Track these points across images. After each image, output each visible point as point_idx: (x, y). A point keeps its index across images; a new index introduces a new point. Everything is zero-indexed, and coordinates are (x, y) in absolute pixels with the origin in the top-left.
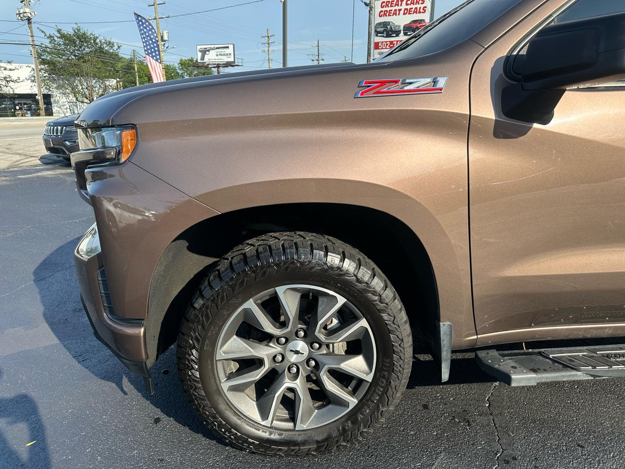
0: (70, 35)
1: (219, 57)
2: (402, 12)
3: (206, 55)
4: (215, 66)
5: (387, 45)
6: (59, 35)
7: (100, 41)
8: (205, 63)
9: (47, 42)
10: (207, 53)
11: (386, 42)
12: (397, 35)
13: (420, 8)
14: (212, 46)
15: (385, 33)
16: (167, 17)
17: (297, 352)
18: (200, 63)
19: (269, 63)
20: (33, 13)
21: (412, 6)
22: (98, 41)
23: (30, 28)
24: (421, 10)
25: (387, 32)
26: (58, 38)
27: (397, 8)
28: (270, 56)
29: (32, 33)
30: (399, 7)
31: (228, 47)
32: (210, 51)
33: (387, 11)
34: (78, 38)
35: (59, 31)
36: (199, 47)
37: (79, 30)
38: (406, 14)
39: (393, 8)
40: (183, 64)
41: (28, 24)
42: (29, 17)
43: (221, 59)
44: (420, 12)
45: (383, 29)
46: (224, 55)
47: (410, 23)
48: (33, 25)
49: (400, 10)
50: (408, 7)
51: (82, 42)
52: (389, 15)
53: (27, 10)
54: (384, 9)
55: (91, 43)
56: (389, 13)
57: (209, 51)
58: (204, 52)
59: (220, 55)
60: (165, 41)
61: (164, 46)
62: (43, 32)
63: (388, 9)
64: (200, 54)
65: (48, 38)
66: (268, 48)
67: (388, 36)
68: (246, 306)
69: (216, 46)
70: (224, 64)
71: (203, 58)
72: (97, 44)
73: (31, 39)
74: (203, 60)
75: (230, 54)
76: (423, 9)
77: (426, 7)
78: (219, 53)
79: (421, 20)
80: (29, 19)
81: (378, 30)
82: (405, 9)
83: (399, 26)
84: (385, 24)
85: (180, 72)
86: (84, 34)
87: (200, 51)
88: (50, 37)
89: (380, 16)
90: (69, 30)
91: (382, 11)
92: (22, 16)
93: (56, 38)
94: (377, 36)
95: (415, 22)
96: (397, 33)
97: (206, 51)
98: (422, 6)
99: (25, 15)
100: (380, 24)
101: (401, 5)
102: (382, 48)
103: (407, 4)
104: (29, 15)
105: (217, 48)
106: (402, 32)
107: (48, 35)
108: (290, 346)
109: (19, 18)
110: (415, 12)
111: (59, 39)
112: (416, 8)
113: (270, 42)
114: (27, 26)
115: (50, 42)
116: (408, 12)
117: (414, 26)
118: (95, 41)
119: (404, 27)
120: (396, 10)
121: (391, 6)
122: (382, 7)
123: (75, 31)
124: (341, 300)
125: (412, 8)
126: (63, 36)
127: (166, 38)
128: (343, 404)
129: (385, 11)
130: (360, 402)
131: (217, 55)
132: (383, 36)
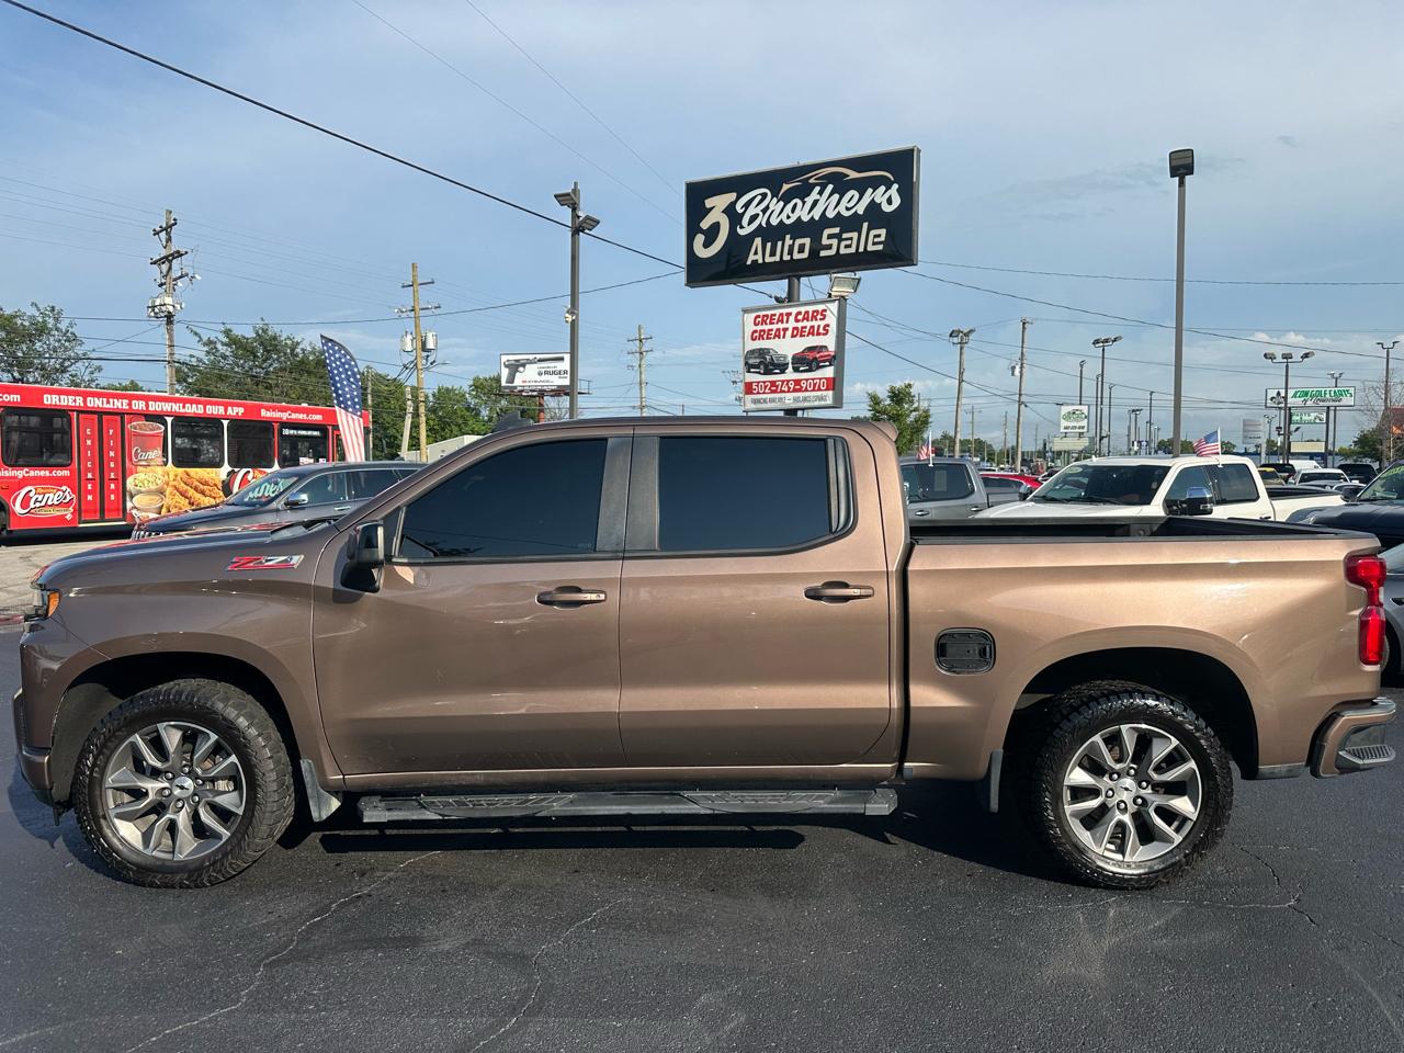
0: (247, 339)
1: (544, 377)
2: (789, 333)
3: (517, 374)
4: (535, 393)
5: (766, 387)
6: (226, 340)
7: (303, 350)
8: (515, 387)
9: (201, 352)
10: (521, 369)
11: (764, 382)
12: (783, 372)
13: (819, 326)
14: (531, 357)
15: (762, 367)
16: (436, 308)
17: (182, 788)
18: (506, 388)
19: (641, 389)
20: (178, 307)
21: (805, 323)
22: (298, 350)
23: (170, 332)
24: (821, 331)
25: (766, 366)
26: (223, 344)
27: (780, 326)
28: (643, 376)
29: (171, 339)
30: (785, 325)
31: (562, 359)
32: (527, 366)
33: (764, 331)
34: (262, 344)
35: (227, 333)
36: (504, 358)
37: (265, 331)
38: (796, 336)
39: (774, 327)
40: (478, 386)
41: (167, 324)
42: (169, 312)
43: (548, 381)
44: (819, 334)
45: (758, 361)
46: (554, 373)
47: (803, 352)
48: (176, 327)
49: (785, 330)
50: (800, 325)
51: (268, 351)
52: (768, 338)
53: (168, 300)
54: (759, 328)
55: (285, 354)
56: (768, 334)
57: (524, 365)
58: (515, 368)
59: (546, 373)
60: (429, 350)
61: (427, 360)
62: (196, 334)
63: (766, 327)
64: (505, 373)
65: (205, 344)
66: (641, 360)
67: (768, 372)
68: (131, 739)
69: (539, 357)
70: (552, 391)
71: (511, 379)
72: (297, 355)
73: (168, 350)
74: (513, 382)
75: (565, 372)
76: (824, 329)
77: (828, 325)
78: (543, 370)
79: (822, 347)
80: (169, 318)
81: (751, 361)
82: (794, 328)
83: (785, 357)
84: (762, 352)
85: (473, 402)
86: (275, 338)
87: (506, 366)
88: (209, 342)
89: (753, 339)
90: (246, 332)
91: (755, 331)
92: (157, 310)
93: (219, 346)
94: (749, 372)
95: (811, 349)
96: (783, 368)
97: (518, 366)
98: (822, 323)
99: (164, 308)
100: (752, 352)
101: (787, 322)
102: (758, 393)
103: (797, 321)
104: (171, 309)
105: (541, 360)
106: (790, 366)
107: (205, 339)
108: (177, 781)
109: (152, 314)
110: (811, 333)
111: (225, 348)
112: (812, 327)
113: (644, 349)
114: (163, 329)
115: (208, 352)
116: (798, 332)
117: (810, 356)
118: (293, 350)
119: (794, 357)
120: (778, 330)
121: (771, 323)
122: (756, 324)
123: (257, 333)
124: (214, 737)
125: (805, 327)
126: (234, 341)
127: (430, 345)
128: (218, 836)
129: (761, 331)
130: (233, 835)
131: (540, 374)
132: (759, 373)
